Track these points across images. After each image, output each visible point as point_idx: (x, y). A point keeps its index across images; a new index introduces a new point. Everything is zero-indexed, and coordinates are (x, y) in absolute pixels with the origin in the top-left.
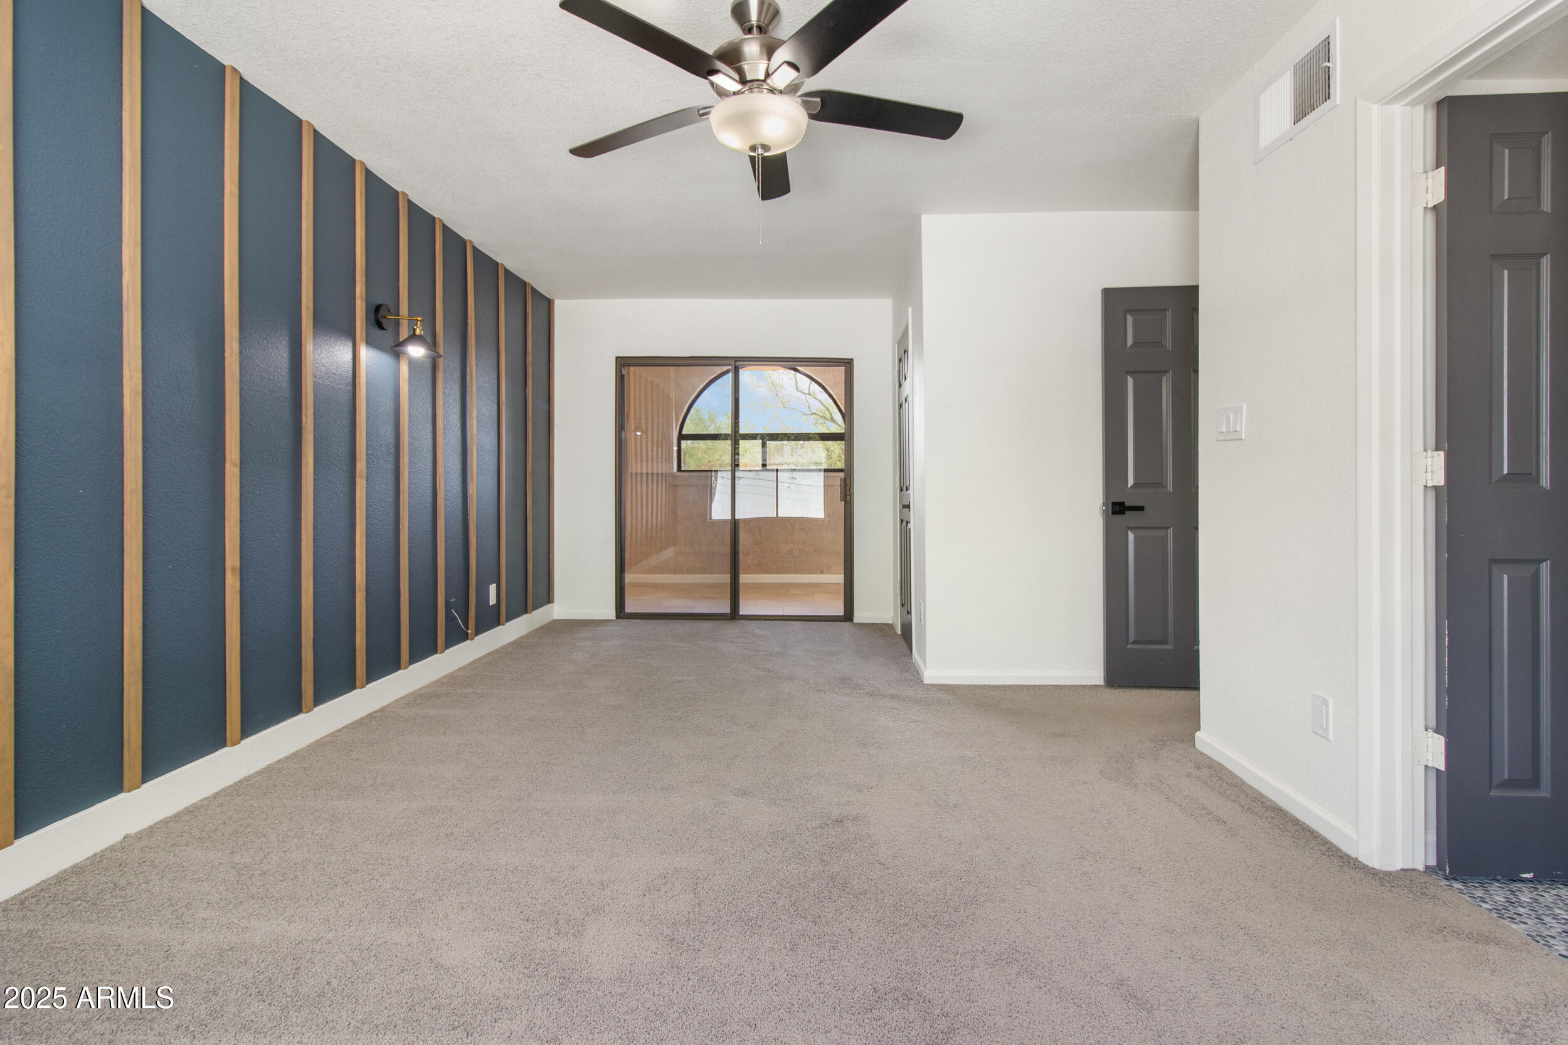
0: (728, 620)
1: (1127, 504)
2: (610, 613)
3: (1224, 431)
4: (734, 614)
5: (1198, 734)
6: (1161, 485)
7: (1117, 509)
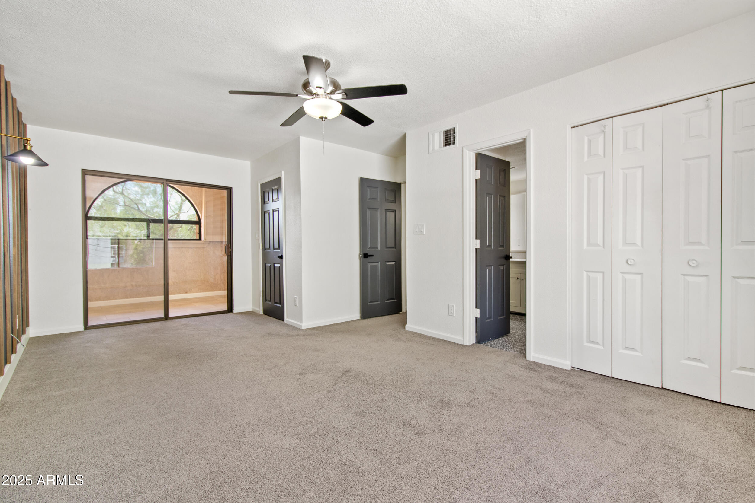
0: (164, 320)
1: (368, 254)
2: (81, 327)
3: (417, 231)
4: (166, 317)
5: (406, 325)
6: (377, 248)
7: (365, 256)
